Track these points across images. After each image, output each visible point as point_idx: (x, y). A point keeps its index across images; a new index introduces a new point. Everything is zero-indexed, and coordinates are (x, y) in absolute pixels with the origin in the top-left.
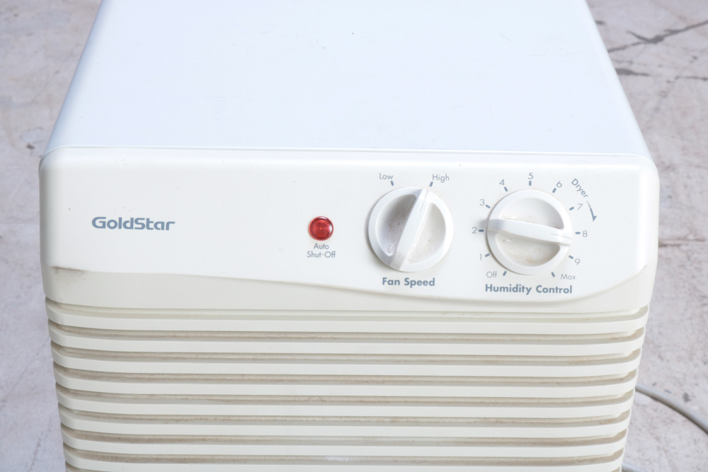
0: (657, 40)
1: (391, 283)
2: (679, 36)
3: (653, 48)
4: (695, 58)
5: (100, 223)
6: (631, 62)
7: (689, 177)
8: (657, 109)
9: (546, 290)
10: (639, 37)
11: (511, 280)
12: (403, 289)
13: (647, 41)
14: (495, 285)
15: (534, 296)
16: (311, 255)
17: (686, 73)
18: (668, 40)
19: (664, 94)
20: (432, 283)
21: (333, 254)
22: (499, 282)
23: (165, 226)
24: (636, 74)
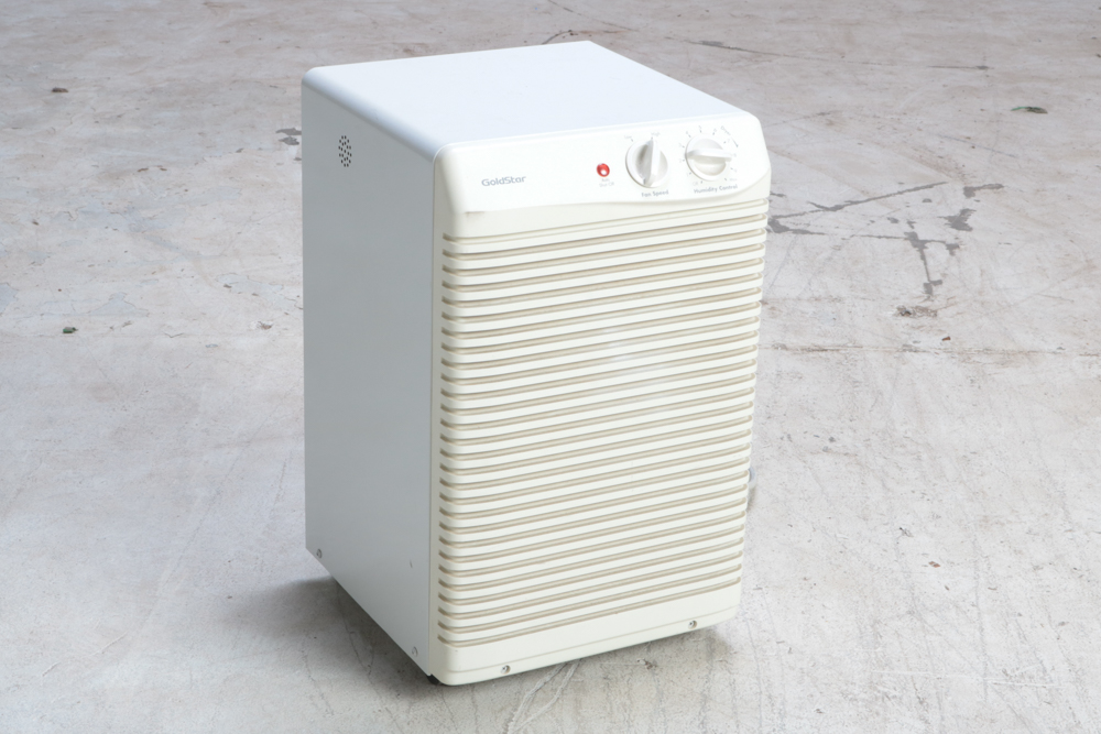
0: (837, 208)
1: (646, 195)
2: (860, 205)
3: (831, 215)
4: (873, 222)
5: (486, 183)
6: (809, 225)
7: (854, 306)
8: (830, 259)
9: (725, 188)
10: (819, 206)
11: (706, 186)
12: (653, 198)
13: (827, 209)
14: (699, 189)
15: (720, 193)
16: (601, 185)
17: (861, 233)
18: (846, 208)
19: (838, 248)
20: (667, 192)
21: (613, 184)
22: (700, 187)
23: (522, 180)
24: (812, 233)
